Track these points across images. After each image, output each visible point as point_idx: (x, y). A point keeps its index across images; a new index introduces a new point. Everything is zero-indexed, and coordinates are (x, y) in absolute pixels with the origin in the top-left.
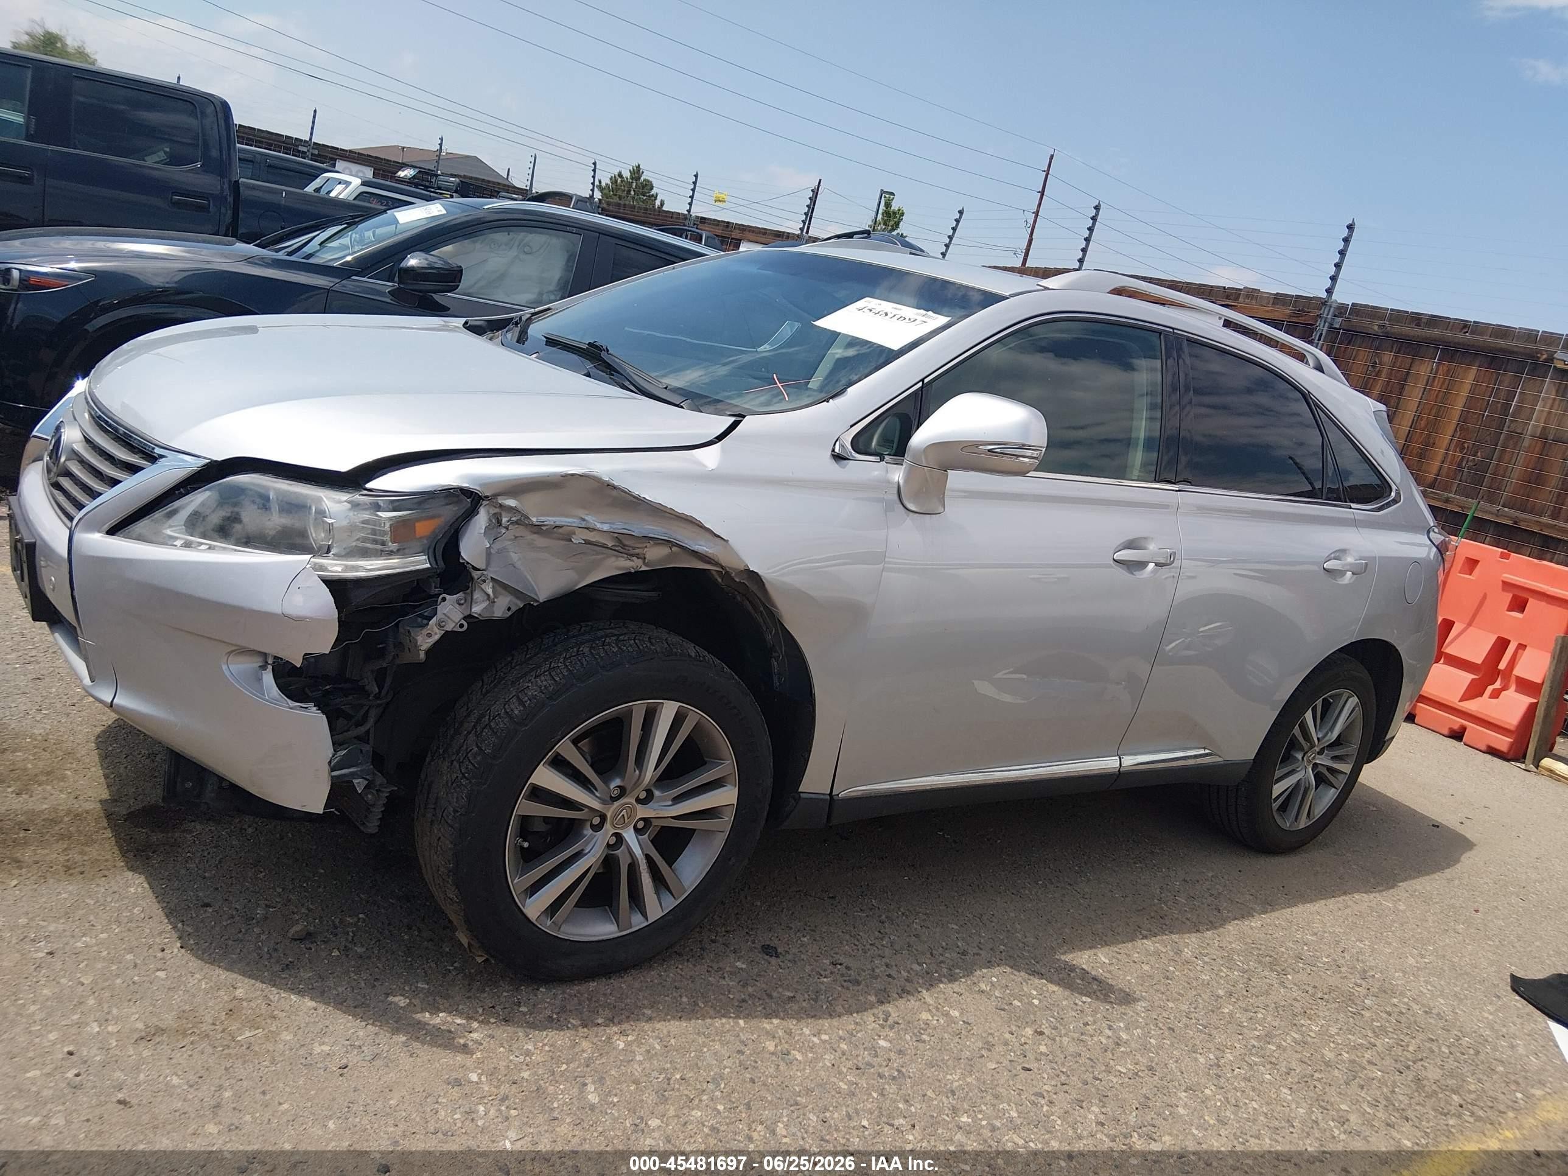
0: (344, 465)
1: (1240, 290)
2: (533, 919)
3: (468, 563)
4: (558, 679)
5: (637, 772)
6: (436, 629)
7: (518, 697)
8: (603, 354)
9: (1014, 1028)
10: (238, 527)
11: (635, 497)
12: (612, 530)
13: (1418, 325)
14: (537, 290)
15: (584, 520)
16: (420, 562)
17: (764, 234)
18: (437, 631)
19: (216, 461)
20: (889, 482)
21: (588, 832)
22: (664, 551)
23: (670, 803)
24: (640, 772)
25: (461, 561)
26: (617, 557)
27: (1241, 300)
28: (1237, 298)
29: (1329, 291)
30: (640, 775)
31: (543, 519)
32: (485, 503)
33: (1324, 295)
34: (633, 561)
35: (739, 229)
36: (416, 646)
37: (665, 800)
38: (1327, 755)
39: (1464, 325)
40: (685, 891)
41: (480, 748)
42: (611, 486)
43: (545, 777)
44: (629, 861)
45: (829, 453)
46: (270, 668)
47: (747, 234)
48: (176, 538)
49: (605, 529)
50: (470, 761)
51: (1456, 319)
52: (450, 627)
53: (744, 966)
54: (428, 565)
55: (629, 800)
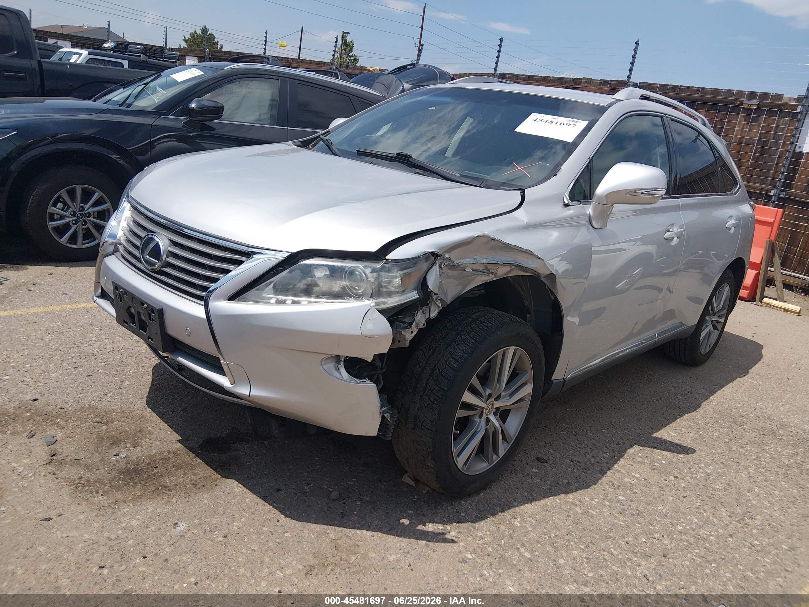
0: (373, 247)
1: (581, 79)
2: (460, 469)
3: (432, 291)
4: (470, 345)
5: (498, 385)
6: (415, 329)
7: (452, 357)
8: (410, 159)
9: (665, 478)
10: (316, 289)
11: (503, 244)
12: (488, 262)
13: (674, 91)
14: (258, 113)
15: (475, 259)
16: (413, 295)
17: (311, 63)
18: (416, 330)
19: (294, 253)
20: (586, 214)
21: (477, 419)
22: (508, 268)
23: (508, 398)
24: (500, 385)
25: (429, 291)
26: (482, 275)
27: (582, 84)
28: (580, 84)
29: (629, 77)
30: (500, 386)
31: (458, 262)
32: (439, 258)
33: (626, 79)
34: (489, 276)
35: (295, 61)
36: (405, 339)
37: (507, 397)
38: (717, 315)
39: (697, 90)
40: (512, 440)
41: (440, 388)
42: (493, 240)
43: (468, 397)
44: (494, 429)
45: (562, 204)
46: (342, 363)
47: (300, 64)
48: (271, 298)
49: (484, 262)
50: (435, 395)
51: (693, 87)
52: (421, 326)
53: (537, 471)
54: (418, 296)
55: (492, 400)
